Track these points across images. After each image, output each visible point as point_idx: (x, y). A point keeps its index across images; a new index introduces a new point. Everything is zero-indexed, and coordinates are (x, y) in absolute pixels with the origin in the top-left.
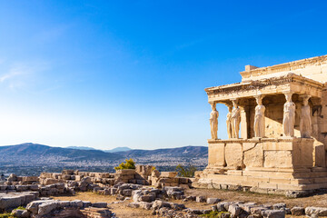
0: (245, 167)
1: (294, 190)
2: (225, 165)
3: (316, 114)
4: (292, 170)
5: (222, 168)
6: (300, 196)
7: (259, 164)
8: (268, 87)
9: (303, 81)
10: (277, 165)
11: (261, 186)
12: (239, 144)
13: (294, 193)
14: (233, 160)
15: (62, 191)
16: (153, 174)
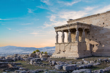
0: (65, 51)
1: (77, 57)
2: (60, 51)
3: (88, 34)
4: (78, 52)
5: (59, 52)
6: (78, 59)
7: (69, 50)
8: (71, 26)
9: (82, 24)
10: (74, 50)
11: (68, 57)
12: (63, 44)
13: (76, 58)
14: (62, 49)
15: (11, 60)
16: (40, 54)
